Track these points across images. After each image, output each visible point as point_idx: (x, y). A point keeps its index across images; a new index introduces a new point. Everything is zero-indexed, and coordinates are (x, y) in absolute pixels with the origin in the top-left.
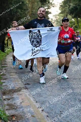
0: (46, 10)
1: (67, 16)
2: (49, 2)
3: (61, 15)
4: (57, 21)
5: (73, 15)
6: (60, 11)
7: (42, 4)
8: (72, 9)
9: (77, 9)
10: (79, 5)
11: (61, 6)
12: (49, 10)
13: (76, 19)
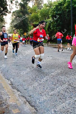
0: (3, 25)
1: (13, 28)
2: (4, 21)
3: (10, 28)
4: (8, 30)
5: (16, 28)
6: (10, 26)
7: (1, 22)
8: (15, 25)
9: (17, 25)
10: (18, 24)
11: (10, 24)
12: (4, 25)
13: (17, 30)
